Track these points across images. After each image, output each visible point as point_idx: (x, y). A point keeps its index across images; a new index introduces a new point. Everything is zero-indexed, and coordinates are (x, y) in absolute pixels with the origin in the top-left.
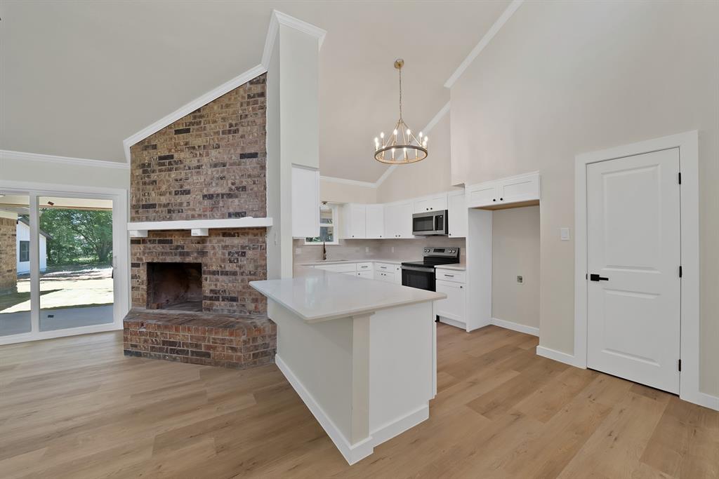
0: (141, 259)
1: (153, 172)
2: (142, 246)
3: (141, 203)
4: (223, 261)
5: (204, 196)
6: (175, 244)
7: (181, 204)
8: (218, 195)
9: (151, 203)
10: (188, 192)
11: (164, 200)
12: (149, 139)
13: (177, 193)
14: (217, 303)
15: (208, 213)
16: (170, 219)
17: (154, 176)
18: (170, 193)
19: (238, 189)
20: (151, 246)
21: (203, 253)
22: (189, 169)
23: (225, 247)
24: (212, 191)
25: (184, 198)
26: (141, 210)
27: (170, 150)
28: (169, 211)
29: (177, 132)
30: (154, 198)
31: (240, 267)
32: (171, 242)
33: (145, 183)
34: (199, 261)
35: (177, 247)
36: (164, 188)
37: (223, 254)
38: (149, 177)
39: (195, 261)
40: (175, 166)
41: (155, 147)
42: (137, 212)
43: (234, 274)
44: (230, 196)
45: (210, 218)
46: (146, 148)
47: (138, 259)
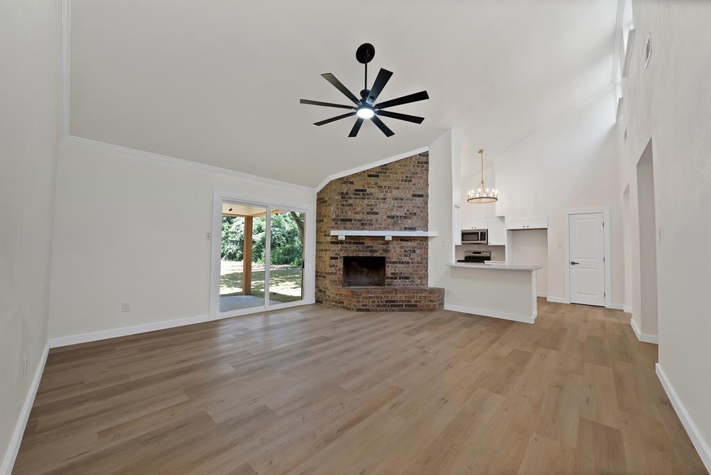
0: (339, 254)
1: (350, 198)
2: (340, 246)
3: (339, 218)
4: (401, 255)
5: (388, 217)
6: (366, 245)
7: (371, 220)
8: (397, 216)
9: (348, 218)
10: (377, 213)
11: (358, 217)
12: (348, 177)
13: (368, 213)
14: (395, 281)
15: (391, 227)
16: (363, 229)
17: (351, 201)
18: (363, 213)
19: (411, 214)
20: (348, 246)
21: (387, 251)
22: (378, 199)
23: (402, 247)
24: (394, 214)
25: (374, 217)
26: (339, 222)
27: (364, 186)
28: (362, 224)
29: (369, 176)
30: (350, 214)
31: (412, 259)
32: (364, 243)
33: (343, 205)
34: (384, 255)
35: (368, 247)
36: (358, 209)
37: (401, 251)
38: (346, 201)
39: (380, 256)
40: (367, 197)
41: (352, 183)
42: (336, 223)
43: (408, 263)
44: (405, 218)
45: (392, 230)
46: (345, 183)
47: (336, 254)
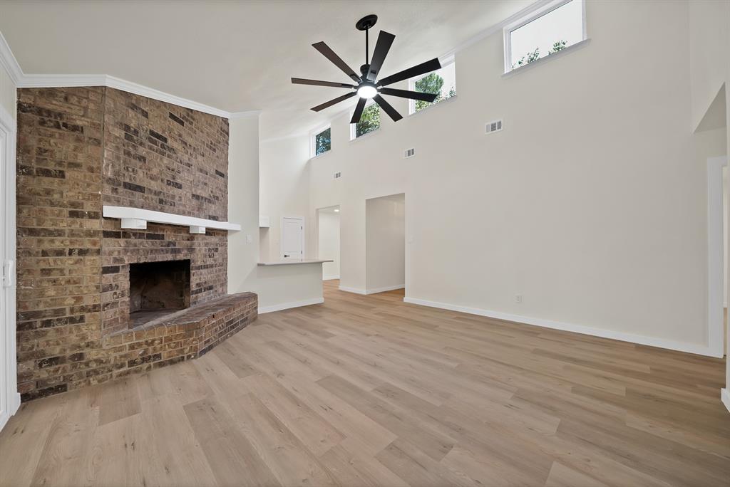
0: (122, 260)
1: (141, 144)
2: (122, 241)
3: (122, 179)
4: (205, 256)
5: (193, 196)
6: (167, 239)
7: (173, 197)
8: (202, 198)
9: (138, 183)
10: (180, 187)
11: (155, 185)
12: (139, 98)
13: (169, 183)
14: (200, 295)
15: (196, 212)
16: (162, 210)
17: (142, 151)
18: (162, 181)
19: (214, 197)
20: (137, 241)
21: (191, 250)
22: (181, 162)
23: (206, 244)
24: (199, 192)
25: (176, 191)
26: (121, 189)
27: (164, 132)
28: (161, 201)
29: (172, 116)
30: (141, 178)
31: (215, 260)
32: (162, 237)
33: (128, 154)
34: (188, 258)
35: (169, 244)
36: (155, 171)
37: (206, 250)
38: (134, 147)
39: (185, 258)
40: (168, 152)
41: (145, 114)
42: (115, 190)
43: (212, 266)
44: (210, 201)
45: (197, 217)
46: (134, 107)
47: (116, 260)
